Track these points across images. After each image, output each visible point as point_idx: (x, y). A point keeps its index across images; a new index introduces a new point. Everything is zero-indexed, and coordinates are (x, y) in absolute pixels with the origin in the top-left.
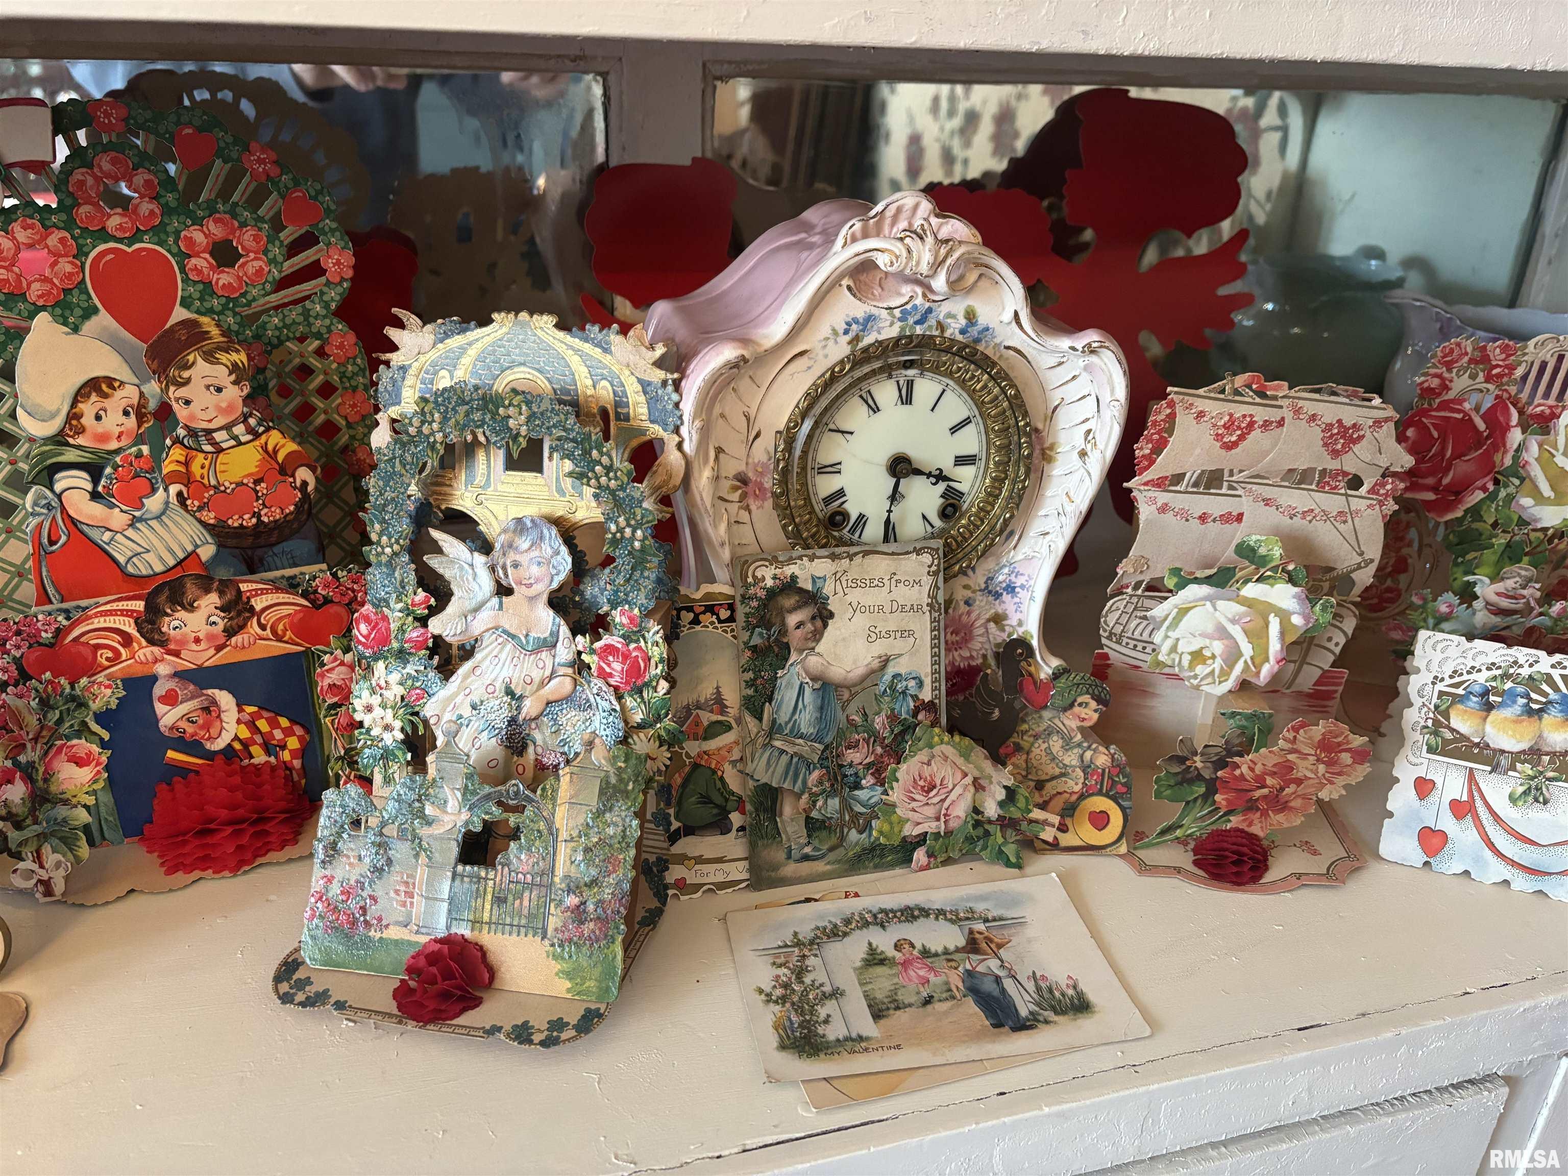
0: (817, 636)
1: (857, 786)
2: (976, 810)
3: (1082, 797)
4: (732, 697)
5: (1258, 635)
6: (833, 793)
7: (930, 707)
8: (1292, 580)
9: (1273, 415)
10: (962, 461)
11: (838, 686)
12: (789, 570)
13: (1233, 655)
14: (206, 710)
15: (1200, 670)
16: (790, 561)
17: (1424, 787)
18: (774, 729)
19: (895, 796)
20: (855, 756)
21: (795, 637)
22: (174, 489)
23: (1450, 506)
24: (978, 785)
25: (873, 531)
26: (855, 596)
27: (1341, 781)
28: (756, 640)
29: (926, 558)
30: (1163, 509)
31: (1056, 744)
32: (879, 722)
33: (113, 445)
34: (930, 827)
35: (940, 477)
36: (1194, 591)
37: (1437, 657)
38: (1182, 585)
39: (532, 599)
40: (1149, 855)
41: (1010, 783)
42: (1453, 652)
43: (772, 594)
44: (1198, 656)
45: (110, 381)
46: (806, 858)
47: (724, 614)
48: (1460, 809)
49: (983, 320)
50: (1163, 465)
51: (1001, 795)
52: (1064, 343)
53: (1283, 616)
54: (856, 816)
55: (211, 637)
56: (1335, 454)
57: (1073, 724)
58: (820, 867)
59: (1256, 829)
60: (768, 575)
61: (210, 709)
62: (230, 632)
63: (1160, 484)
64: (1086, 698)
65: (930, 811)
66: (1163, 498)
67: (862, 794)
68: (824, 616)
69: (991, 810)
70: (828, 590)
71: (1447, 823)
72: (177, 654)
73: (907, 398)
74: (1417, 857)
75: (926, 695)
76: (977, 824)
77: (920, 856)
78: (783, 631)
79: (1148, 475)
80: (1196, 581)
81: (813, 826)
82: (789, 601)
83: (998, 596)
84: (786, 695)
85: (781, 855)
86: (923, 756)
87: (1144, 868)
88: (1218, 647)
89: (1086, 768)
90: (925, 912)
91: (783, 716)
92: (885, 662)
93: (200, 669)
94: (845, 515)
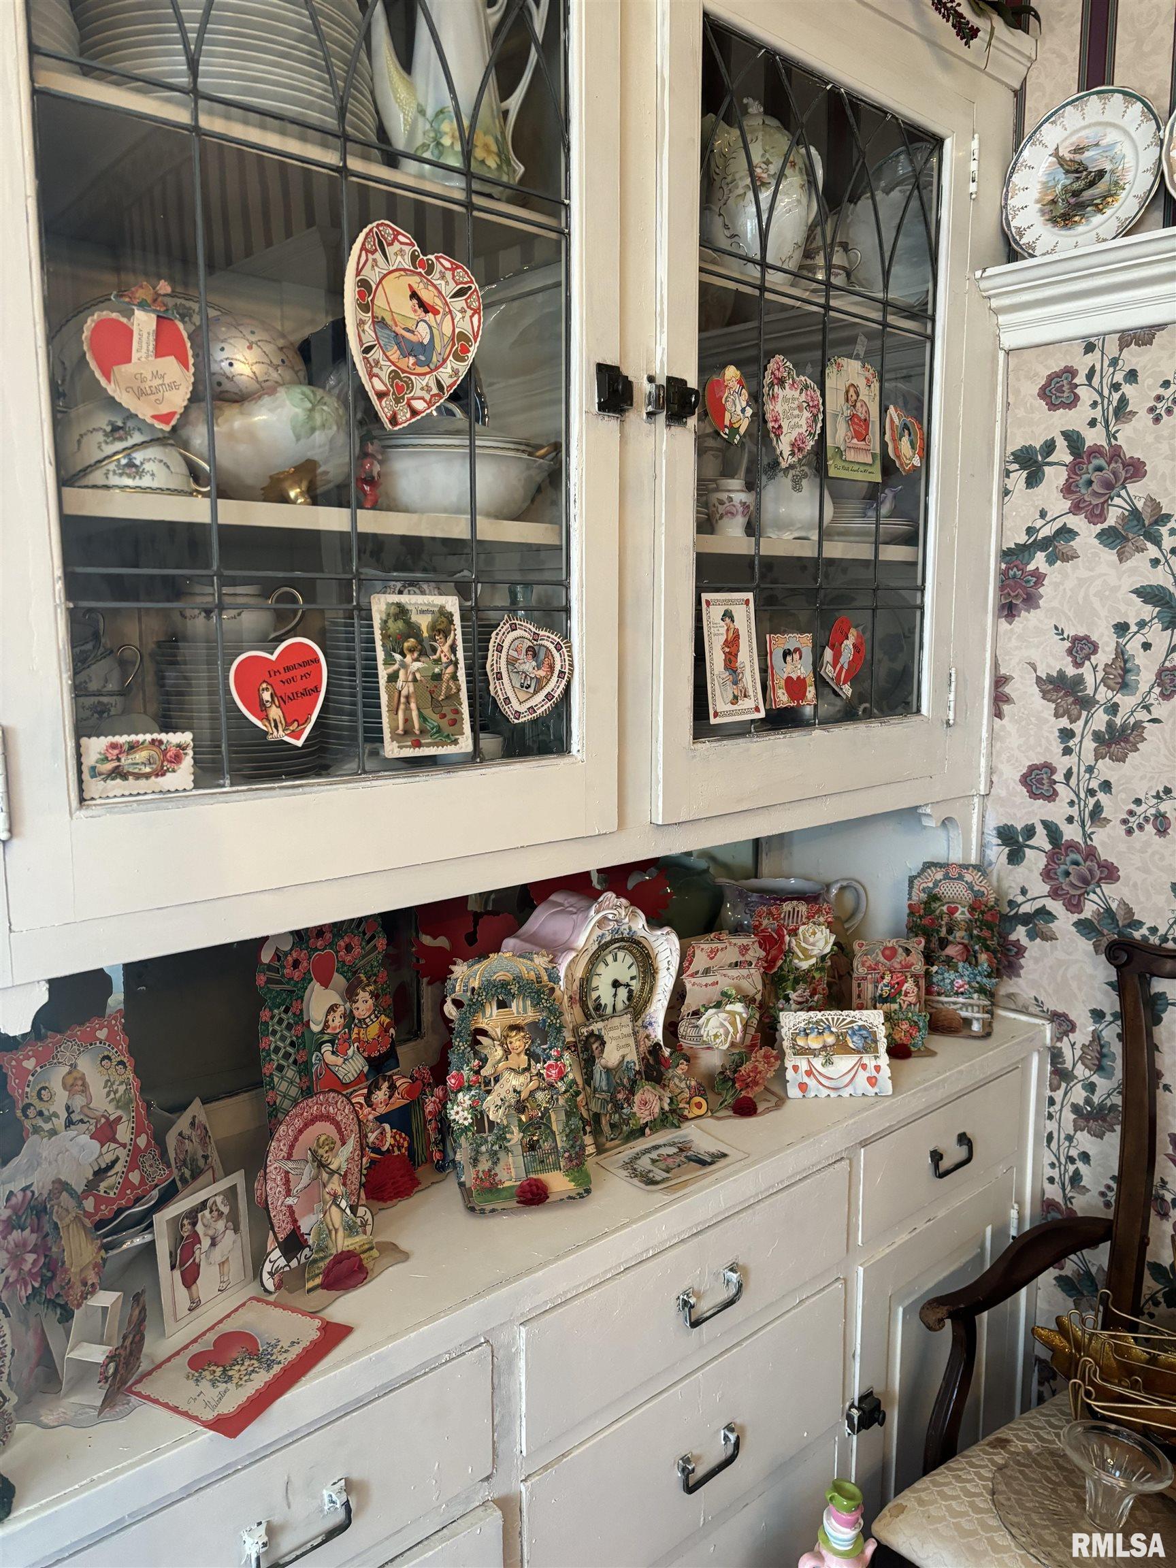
0: (602, 1051)
1: (623, 1108)
2: (662, 1109)
3: (691, 1098)
4: (580, 1081)
5: (733, 1024)
6: (615, 1112)
7: (639, 1072)
8: (740, 1002)
9: (723, 945)
10: (632, 978)
11: (611, 1069)
12: (591, 1028)
13: (727, 1032)
14: (382, 1133)
15: (718, 1041)
16: (590, 1025)
17: (796, 1068)
18: (595, 1090)
19: (635, 1109)
20: (620, 1096)
21: (596, 1053)
22: (356, 1045)
23: (773, 967)
24: (661, 1099)
25: (609, 1010)
26: (611, 1034)
27: (772, 1069)
28: (585, 1057)
29: (629, 1016)
30: (693, 985)
31: (676, 1080)
32: (625, 1081)
33: (338, 1031)
34: (648, 1119)
35: (628, 985)
36: (711, 1011)
37: (787, 1020)
38: (706, 1011)
39: (519, 1054)
40: (717, 1114)
41: (670, 1095)
42: (792, 1018)
43: (587, 1037)
44: (716, 1036)
45: (336, 1005)
46: (612, 1139)
47: (573, 1049)
48: (809, 1073)
49: (633, 929)
50: (692, 969)
51: (668, 1101)
52: (659, 933)
53: (740, 1014)
54: (624, 1119)
55: (385, 1100)
56: (743, 955)
57: (680, 1072)
58: (617, 1142)
59: (750, 1095)
60: (584, 1031)
61: (383, 1133)
62: (390, 1097)
63: (692, 975)
64: (682, 1061)
65: (647, 1113)
66: (693, 980)
67: (625, 1111)
68: (603, 1043)
69: (667, 1108)
70: (603, 1033)
71: (806, 1080)
72: (374, 1110)
73: (615, 960)
74: (800, 1094)
75: (637, 1068)
76: (663, 1114)
77: (647, 1131)
78: (593, 1052)
79: (688, 973)
80: (711, 1008)
81: (613, 1126)
82: (592, 1040)
83: (646, 1027)
84: (597, 1076)
85: (605, 1140)
86: (641, 1091)
87: (719, 1119)
88: (722, 1031)
89: (689, 1087)
90: (660, 1146)
91: (597, 1085)
92: (624, 1057)
93: (382, 1115)
94: (600, 1005)
